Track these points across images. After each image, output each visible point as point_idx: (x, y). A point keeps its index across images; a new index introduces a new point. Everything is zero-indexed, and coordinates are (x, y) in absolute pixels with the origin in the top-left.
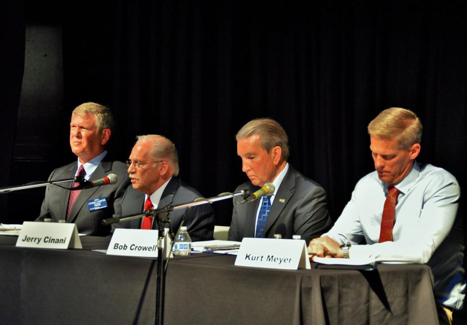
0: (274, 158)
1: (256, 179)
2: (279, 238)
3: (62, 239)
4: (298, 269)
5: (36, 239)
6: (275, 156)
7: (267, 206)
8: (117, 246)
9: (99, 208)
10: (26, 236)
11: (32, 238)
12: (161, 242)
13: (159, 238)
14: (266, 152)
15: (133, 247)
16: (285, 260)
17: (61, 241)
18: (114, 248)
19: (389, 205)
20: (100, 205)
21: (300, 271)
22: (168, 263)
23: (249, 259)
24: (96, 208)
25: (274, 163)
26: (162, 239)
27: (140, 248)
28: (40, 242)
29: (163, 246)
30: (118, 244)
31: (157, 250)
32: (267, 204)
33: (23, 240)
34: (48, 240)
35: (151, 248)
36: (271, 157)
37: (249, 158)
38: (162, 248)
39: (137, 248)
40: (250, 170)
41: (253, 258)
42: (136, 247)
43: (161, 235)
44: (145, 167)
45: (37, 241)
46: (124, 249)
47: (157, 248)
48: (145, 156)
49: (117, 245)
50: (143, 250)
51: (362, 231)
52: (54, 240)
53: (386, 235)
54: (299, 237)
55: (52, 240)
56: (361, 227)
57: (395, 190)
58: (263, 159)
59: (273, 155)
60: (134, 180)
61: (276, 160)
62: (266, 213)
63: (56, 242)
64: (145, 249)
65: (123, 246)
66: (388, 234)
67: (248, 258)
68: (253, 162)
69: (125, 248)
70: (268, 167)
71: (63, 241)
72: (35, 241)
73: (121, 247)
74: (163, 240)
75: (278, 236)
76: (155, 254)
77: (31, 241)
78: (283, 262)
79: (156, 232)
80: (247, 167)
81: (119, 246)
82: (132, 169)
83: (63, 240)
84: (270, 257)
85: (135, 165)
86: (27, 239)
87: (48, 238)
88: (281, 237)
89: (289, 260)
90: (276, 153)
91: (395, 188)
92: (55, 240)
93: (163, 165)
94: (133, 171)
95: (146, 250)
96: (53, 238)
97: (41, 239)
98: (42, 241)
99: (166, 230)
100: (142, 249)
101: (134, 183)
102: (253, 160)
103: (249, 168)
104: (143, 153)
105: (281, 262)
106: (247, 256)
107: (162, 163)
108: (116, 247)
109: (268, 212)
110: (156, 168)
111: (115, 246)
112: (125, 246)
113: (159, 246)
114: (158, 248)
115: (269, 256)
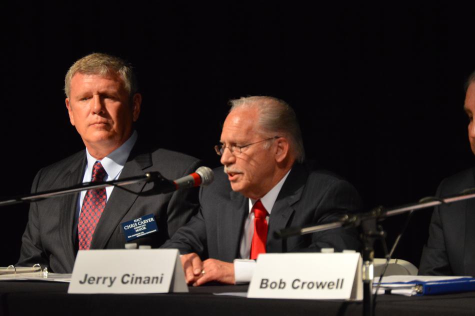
3: (155, 276)
5: (105, 278)
8: (266, 284)
9: (143, 234)
10: (86, 276)
11: (99, 278)
15: (297, 284)
17: (155, 280)
18: (261, 287)
20: (145, 228)
24: (138, 235)
27: (311, 285)
28: (114, 284)
29: (371, 277)
30: (267, 280)
33: (81, 282)
34: (130, 279)
35: (333, 284)
38: (370, 280)
39: (305, 286)
42: (304, 283)
44: (249, 151)
45: (108, 282)
46: (280, 287)
48: (249, 131)
49: (265, 282)
50: (318, 287)
52: (141, 278)
55: (137, 278)
60: (235, 177)
63: (144, 283)
64: (321, 285)
65: (278, 283)
69: (282, 285)
71: (158, 280)
72: (103, 283)
73: (273, 285)
74: (371, 267)
77: (97, 282)
81: (269, 284)
82: (228, 157)
83: (157, 278)
85: (231, 151)
86: (89, 280)
87: (128, 275)
92: (143, 280)
93: (280, 145)
94: (231, 159)
95: (323, 287)
96: (139, 276)
97: (115, 278)
98: (118, 282)
100: (315, 286)
101: (235, 181)
104: (245, 127)
107: (278, 140)
108: (264, 286)
110: (269, 149)
111: (262, 283)
112: (281, 283)
113: (364, 278)
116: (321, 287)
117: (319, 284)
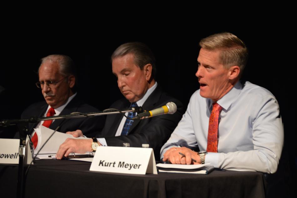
0: (146, 74)
1: (130, 93)
2: (128, 146)
4: (147, 174)
6: (147, 72)
7: (132, 116)
12: (22, 150)
13: (20, 147)
14: (139, 69)
16: (134, 166)
19: (213, 120)
21: (147, 176)
22: (28, 169)
23: (103, 165)
25: (147, 79)
26: (23, 147)
27: (2, 156)
29: (24, 154)
31: (18, 157)
32: (132, 115)
35: (13, 156)
36: (143, 74)
37: (123, 74)
38: (23, 155)
40: (124, 86)
41: (106, 165)
43: (22, 144)
47: (18, 155)
50: (5, 157)
51: (196, 143)
53: (212, 147)
54: (148, 145)
56: (196, 138)
57: (218, 107)
58: (137, 75)
59: (145, 72)
61: (148, 76)
62: (130, 123)
64: (7, 156)
66: (213, 145)
67: (101, 165)
68: (127, 78)
70: (141, 82)
74: (24, 149)
75: (126, 144)
76: (16, 161)
78: (133, 167)
79: (18, 141)
80: (122, 83)
82: (47, 89)
84: (122, 163)
88: (129, 145)
89: (138, 165)
90: (147, 70)
91: (218, 104)
93: (71, 79)
95: (8, 157)
99: (27, 140)
102: (128, 76)
103: (124, 84)
105: (131, 167)
106: (101, 163)
109: (131, 122)
113: (20, 154)
114: (20, 156)
115: (120, 163)
116: (7, 157)
117: (6, 155)
